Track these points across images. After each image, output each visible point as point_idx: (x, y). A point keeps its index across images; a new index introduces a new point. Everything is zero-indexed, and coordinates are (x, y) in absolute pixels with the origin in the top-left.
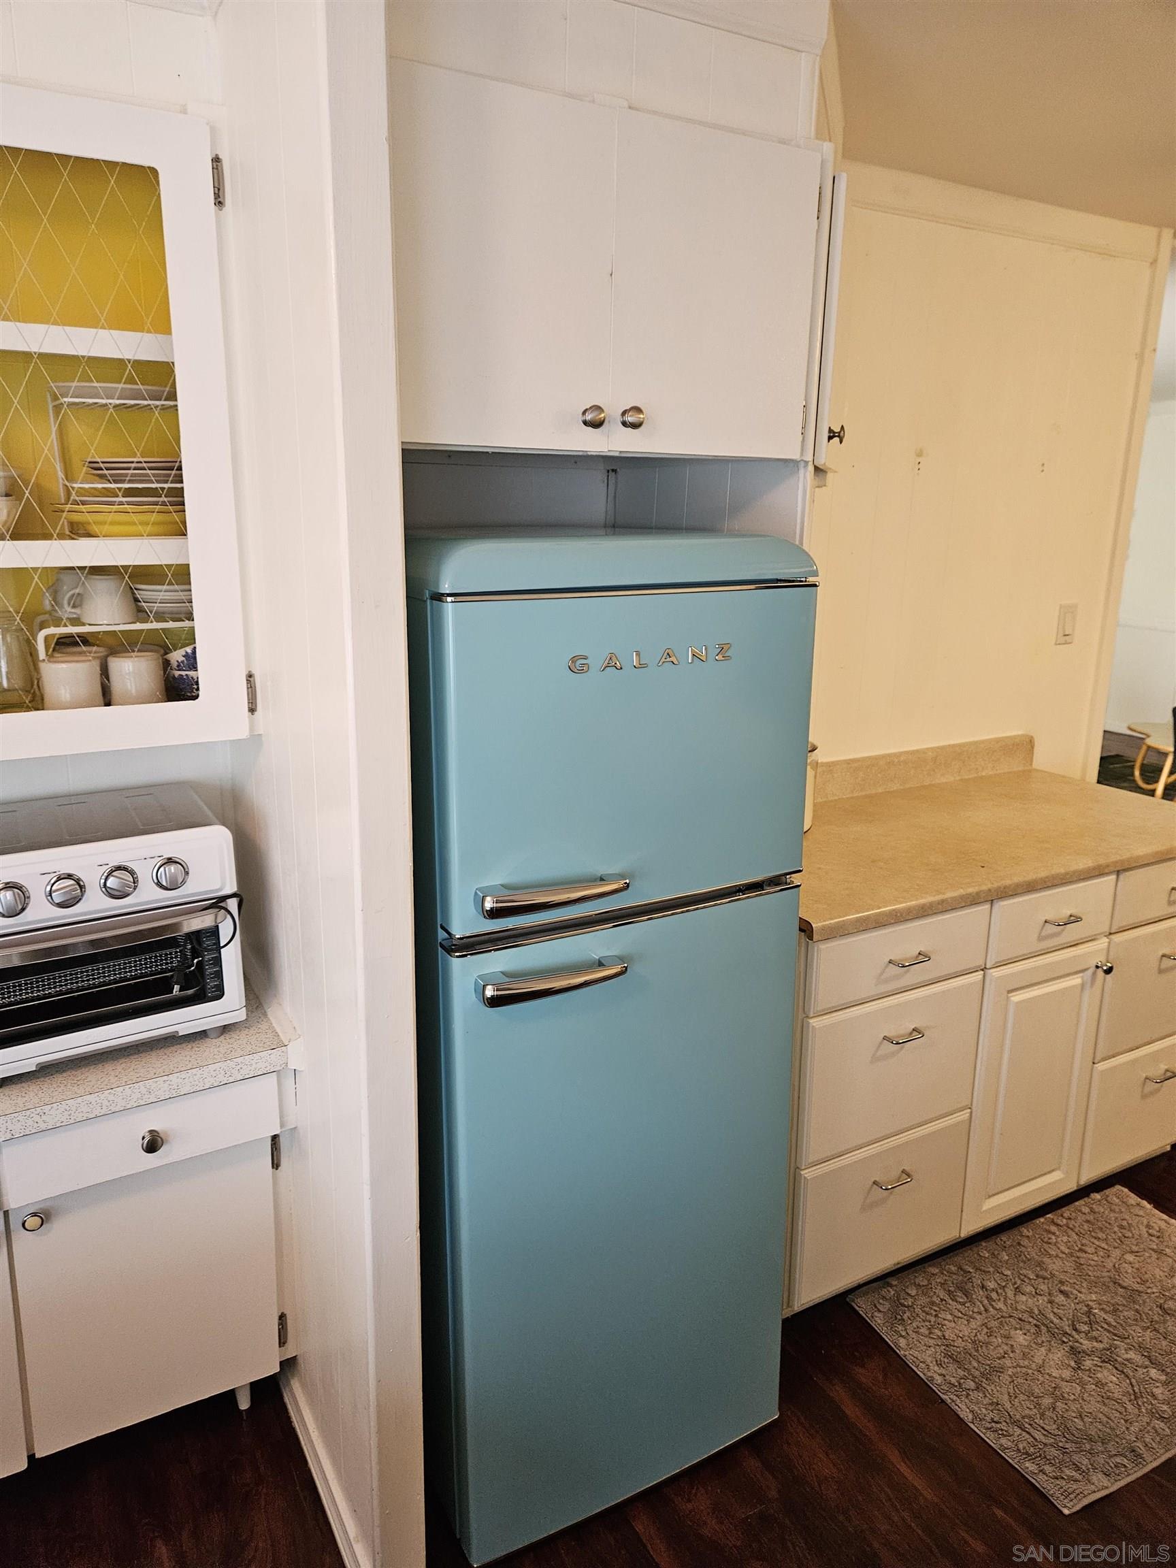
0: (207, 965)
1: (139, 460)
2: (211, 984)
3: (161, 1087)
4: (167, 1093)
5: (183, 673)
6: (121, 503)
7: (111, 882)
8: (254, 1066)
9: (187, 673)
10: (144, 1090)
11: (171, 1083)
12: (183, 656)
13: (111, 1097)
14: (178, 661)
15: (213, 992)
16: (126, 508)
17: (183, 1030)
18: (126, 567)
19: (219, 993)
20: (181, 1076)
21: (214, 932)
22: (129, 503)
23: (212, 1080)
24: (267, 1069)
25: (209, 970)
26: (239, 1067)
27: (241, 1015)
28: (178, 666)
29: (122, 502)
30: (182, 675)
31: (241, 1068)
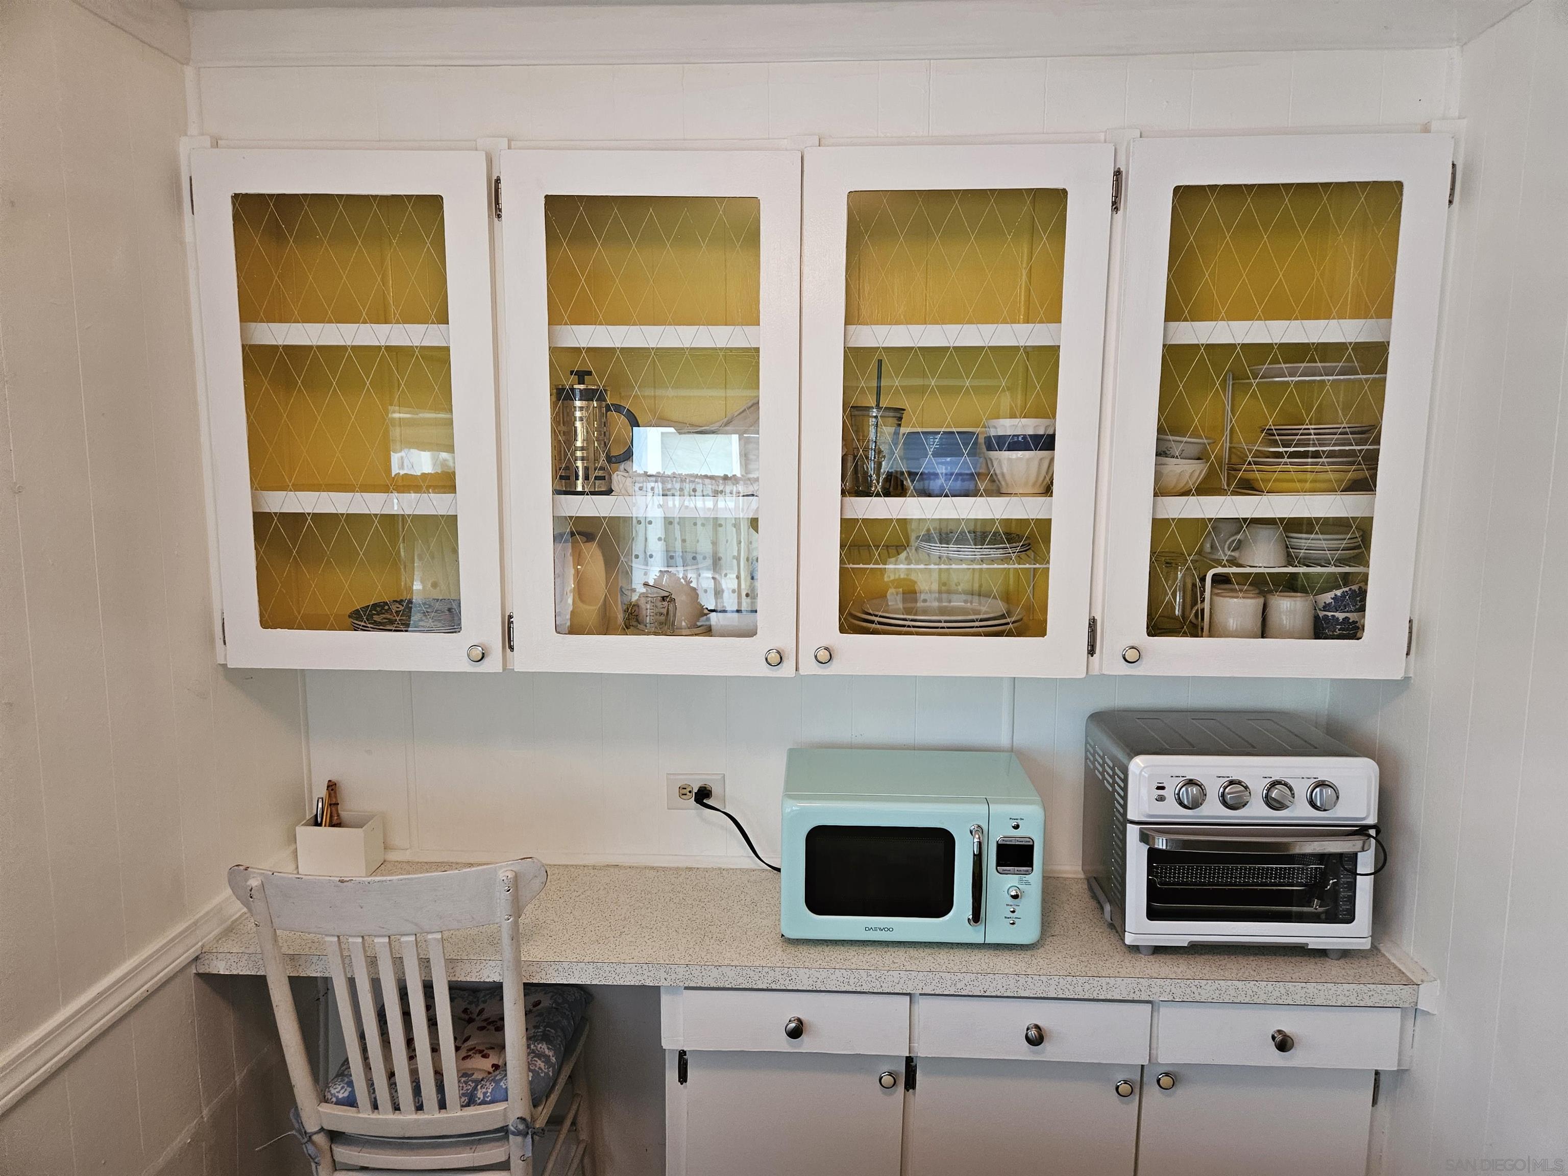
0: (1342, 888)
1: (1307, 427)
2: (1343, 906)
3: (1298, 991)
4: (1303, 999)
5: (1330, 614)
6: (1286, 464)
7: (1274, 794)
8: (1385, 996)
9: (1333, 614)
10: (1283, 991)
11: (1307, 991)
12: (1332, 599)
13: (1255, 989)
14: (1325, 603)
15: (1345, 915)
16: (1289, 468)
17: (1313, 944)
18: (1282, 520)
19: (1349, 918)
20: (1317, 987)
21: (1353, 857)
22: (1291, 464)
23: (1345, 999)
24: (1397, 1003)
25: (1343, 894)
26: (1370, 993)
27: (1366, 944)
28: (1324, 607)
29: (1287, 462)
30: (1328, 616)
31: (1372, 995)
